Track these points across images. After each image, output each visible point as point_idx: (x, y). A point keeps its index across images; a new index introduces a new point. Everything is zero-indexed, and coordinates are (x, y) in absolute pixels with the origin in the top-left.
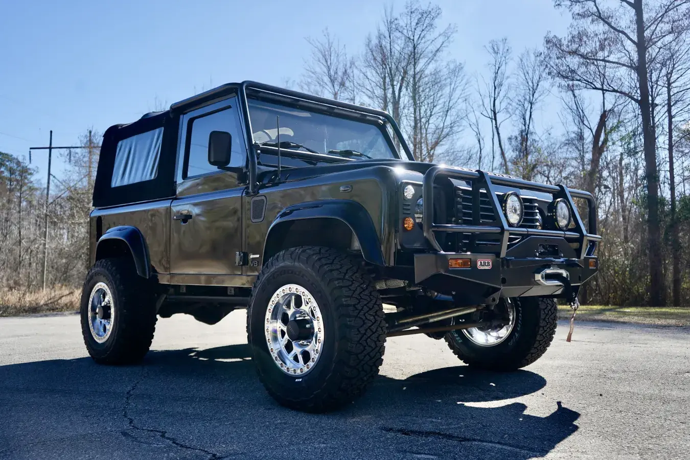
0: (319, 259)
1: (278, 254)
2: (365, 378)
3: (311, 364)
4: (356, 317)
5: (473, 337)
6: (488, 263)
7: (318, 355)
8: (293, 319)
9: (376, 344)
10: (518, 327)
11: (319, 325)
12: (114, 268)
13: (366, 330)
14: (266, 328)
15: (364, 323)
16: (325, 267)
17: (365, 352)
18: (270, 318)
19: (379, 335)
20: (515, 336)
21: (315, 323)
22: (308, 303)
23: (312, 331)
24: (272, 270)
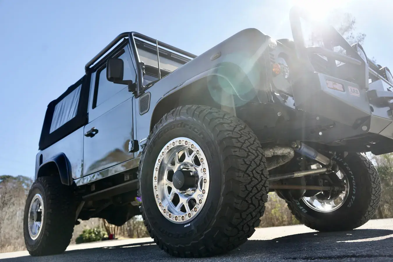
4: (240, 148)
5: (315, 207)
6: (357, 91)
8: (178, 172)
10: (354, 191)
11: (203, 167)
13: (251, 162)
15: (248, 155)
17: (252, 184)
18: (157, 176)
20: (353, 199)
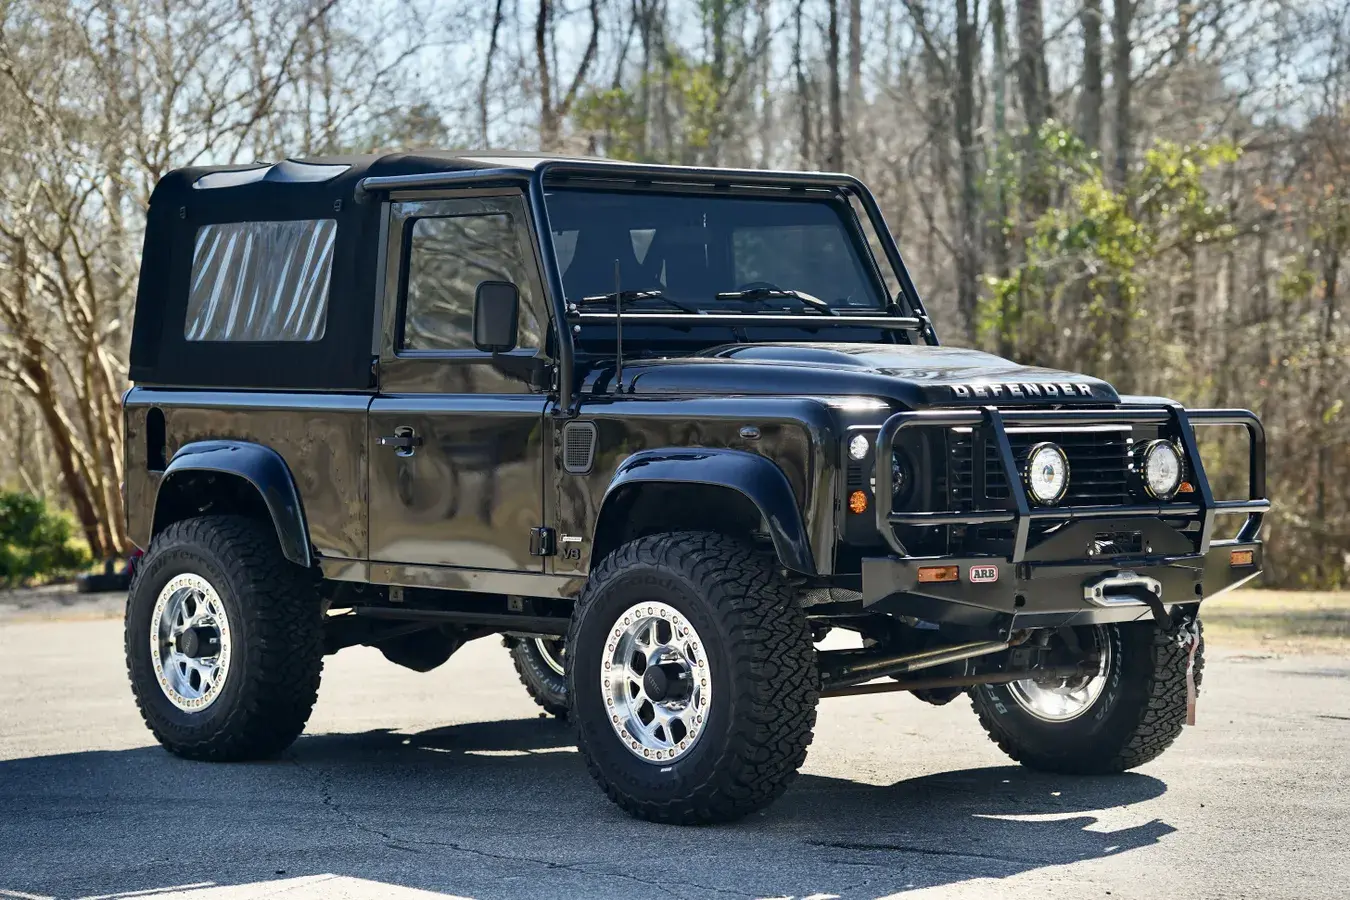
0: (703, 561)
1: (626, 546)
2: (782, 766)
3: (688, 741)
4: (766, 661)
5: (1031, 704)
6: (991, 572)
7: (700, 725)
8: (653, 663)
9: (800, 707)
10: (1114, 680)
11: (701, 675)
12: (227, 544)
13: (783, 684)
14: (603, 679)
15: (780, 671)
16: (714, 575)
17: (781, 720)
18: (611, 661)
19: (806, 692)
20: (1109, 701)
21: (695, 671)
22: (681, 635)
23: (689, 684)
24: (616, 575)
